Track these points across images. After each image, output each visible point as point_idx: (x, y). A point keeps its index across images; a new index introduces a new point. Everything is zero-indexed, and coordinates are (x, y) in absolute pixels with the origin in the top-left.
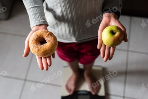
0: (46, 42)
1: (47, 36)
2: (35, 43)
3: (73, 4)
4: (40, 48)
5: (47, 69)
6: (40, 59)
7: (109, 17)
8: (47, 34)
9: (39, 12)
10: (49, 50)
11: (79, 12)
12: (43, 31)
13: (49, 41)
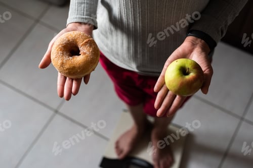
0: (80, 53)
1: (83, 45)
2: (60, 50)
3: (140, 5)
4: (66, 61)
5: (68, 98)
6: (62, 79)
7: (193, 45)
8: (85, 41)
9: (88, 2)
10: (79, 68)
11: (148, 22)
12: (80, 35)
13: (84, 54)
